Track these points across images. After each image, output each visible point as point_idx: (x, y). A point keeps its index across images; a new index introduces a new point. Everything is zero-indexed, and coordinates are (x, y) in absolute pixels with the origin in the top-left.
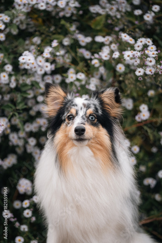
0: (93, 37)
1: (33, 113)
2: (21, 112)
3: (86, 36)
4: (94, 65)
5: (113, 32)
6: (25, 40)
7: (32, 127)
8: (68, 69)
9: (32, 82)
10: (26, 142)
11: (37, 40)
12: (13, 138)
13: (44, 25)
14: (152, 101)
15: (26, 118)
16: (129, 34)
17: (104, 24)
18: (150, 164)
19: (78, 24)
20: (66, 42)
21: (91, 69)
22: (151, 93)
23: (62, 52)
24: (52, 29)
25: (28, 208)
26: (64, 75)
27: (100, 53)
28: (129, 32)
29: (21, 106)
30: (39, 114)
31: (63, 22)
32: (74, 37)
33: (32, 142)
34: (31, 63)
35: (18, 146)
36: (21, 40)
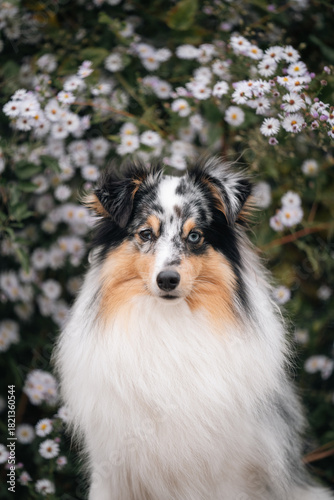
0: (173, 49)
1: (49, 226)
2: (21, 225)
3: (157, 47)
4: (177, 113)
5: (217, 35)
6: (20, 64)
7: (50, 258)
8: (120, 125)
9: (42, 158)
10: (38, 292)
11: (47, 61)
12: (9, 284)
13: (62, 27)
14: (312, 185)
15: (35, 238)
16: (249, 38)
17: (196, 17)
18: (317, 325)
19: (136, 19)
20: (114, 63)
21: (172, 121)
22: (310, 167)
23: (105, 87)
24: (81, 34)
25: (50, 437)
26: (113, 138)
27: (190, 85)
28: (250, 32)
29: (18, 214)
30: (63, 228)
31: (104, 18)
32: (129, 52)
33: (52, 290)
34: (30, 117)
35: (20, 302)
36: (10, 65)
